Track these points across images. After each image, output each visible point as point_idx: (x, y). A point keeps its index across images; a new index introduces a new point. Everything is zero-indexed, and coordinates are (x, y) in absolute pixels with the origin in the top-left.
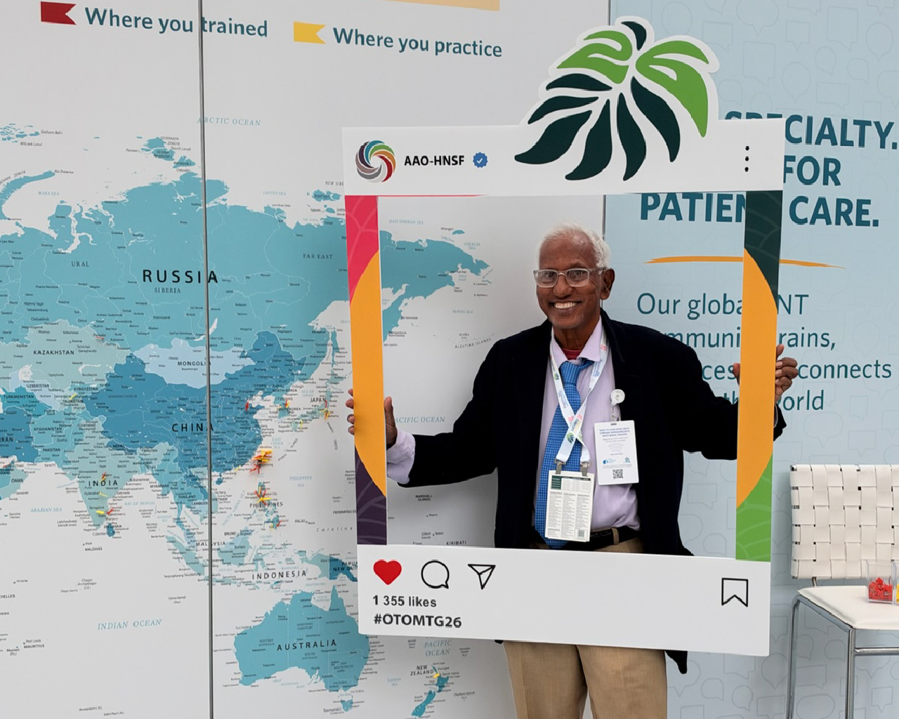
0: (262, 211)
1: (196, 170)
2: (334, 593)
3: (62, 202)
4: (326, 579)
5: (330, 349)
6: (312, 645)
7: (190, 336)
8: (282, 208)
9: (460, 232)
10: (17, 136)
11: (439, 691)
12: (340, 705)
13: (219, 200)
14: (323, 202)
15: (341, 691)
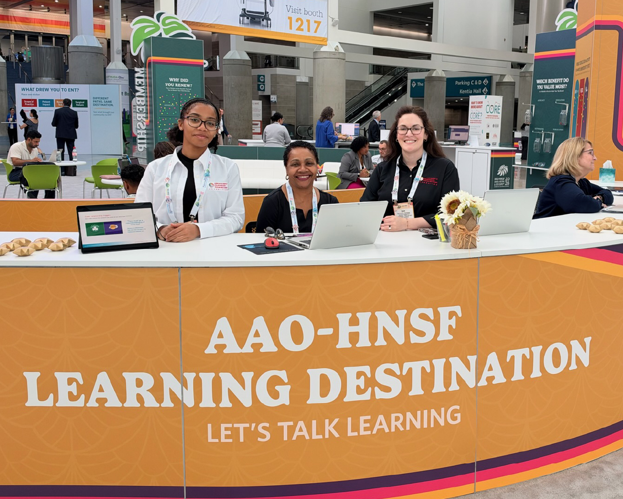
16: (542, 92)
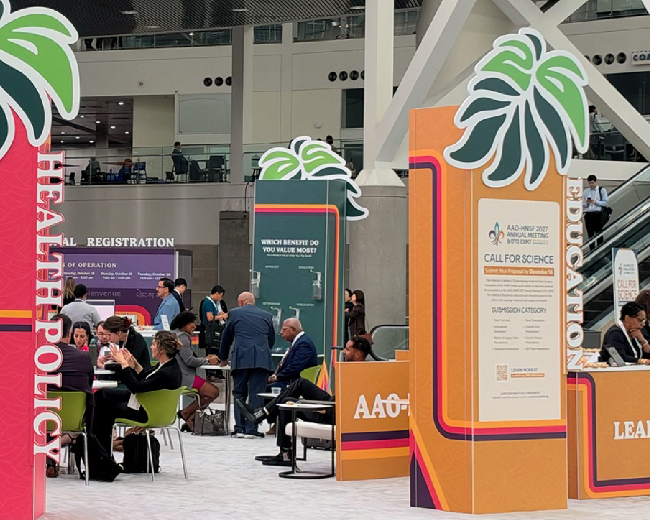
16: (274, 255)
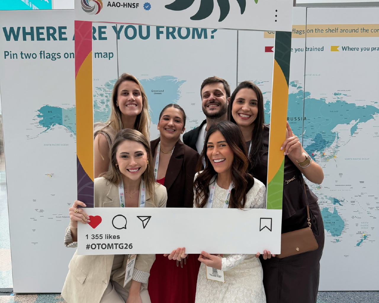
0: (319, 99)
1: (303, 89)
2: (335, 208)
3: (268, 100)
4: (332, 204)
5: (336, 138)
6: (328, 223)
7: (298, 135)
8: (325, 98)
9: (376, 103)
10: (258, 83)
11: (364, 239)
12: (335, 241)
13: (308, 97)
14: (337, 96)
15: (336, 237)
